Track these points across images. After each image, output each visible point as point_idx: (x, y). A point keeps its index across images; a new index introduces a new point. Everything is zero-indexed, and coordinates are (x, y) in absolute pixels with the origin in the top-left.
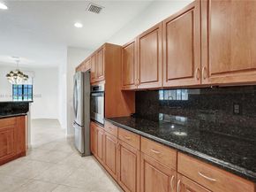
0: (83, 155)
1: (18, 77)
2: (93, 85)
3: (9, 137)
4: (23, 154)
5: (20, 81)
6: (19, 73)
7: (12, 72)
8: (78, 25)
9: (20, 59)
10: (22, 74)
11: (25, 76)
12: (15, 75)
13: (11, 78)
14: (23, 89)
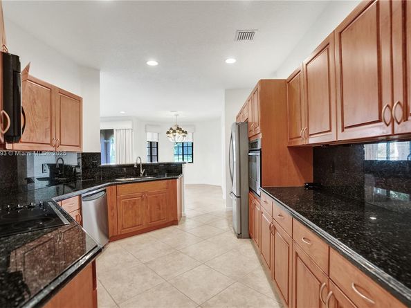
0: (240, 236)
1: (177, 134)
2: (253, 140)
3: (162, 200)
4: (175, 222)
5: (179, 138)
6: (178, 128)
7: (171, 129)
8: (230, 61)
9: (178, 113)
10: (180, 129)
11: (183, 132)
12: (174, 131)
13: (171, 135)
14: (183, 147)
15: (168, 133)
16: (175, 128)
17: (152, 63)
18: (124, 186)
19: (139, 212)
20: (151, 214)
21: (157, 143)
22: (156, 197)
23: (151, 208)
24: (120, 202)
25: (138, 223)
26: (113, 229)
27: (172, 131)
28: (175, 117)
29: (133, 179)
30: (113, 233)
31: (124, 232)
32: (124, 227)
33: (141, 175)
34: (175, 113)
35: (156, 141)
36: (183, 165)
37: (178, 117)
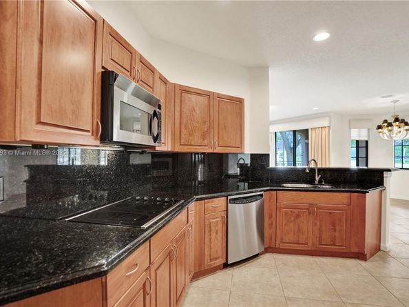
3: (340, 220)
5: (399, 134)
6: (397, 120)
12: (390, 125)
13: (385, 130)
15: (380, 127)
16: (391, 120)
17: (322, 36)
18: (285, 193)
19: (304, 228)
20: (320, 234)
21: (367, 142)
22: (330, 213)
23: (321, 226)
24: (280, 211)
25: (301, 241)
26: (271, 239)
27: (386, 124)
28: (393, 104)
29: (305, 186)
30: (270, 243)
31: (282, 246)
32: (284, 241)
33: (316, 183)
34: (391, 99)
35: (366, 139)
36: (385, 174)
37: (397, 104)
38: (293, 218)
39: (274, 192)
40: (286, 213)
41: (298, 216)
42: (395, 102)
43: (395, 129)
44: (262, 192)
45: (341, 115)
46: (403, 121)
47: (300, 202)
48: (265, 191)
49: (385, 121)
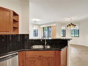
6: (72, 24)
11: (74, 25)
12: (70, 25)
13: (69, 27)
14: (75, 31)
15: (68, 26)
24: (27, 59)
35: (65, 29)
36: (68, 41)
37: (72, 20)
38: (32, 62)
39: (24, 52)
40: (30, 60)
41: (35, 61)
42: (71, 19)
43: (71, 26)
44: (17, 53)
45: (59, 23)
46: (73, 24)
47: (35, 55)
48: (18, 52)
49: (69, 25)
